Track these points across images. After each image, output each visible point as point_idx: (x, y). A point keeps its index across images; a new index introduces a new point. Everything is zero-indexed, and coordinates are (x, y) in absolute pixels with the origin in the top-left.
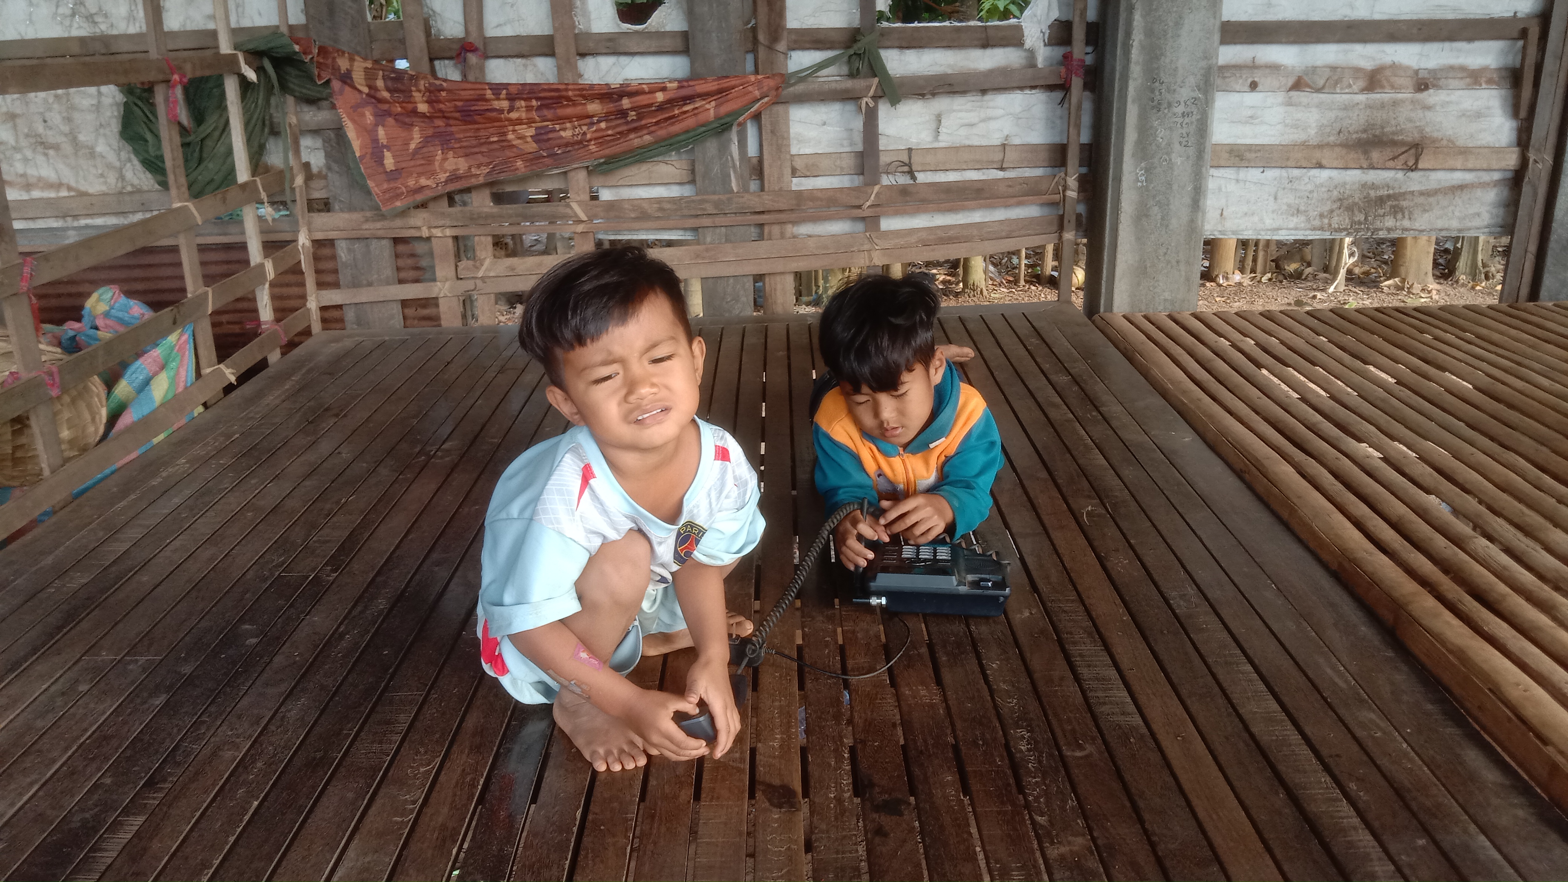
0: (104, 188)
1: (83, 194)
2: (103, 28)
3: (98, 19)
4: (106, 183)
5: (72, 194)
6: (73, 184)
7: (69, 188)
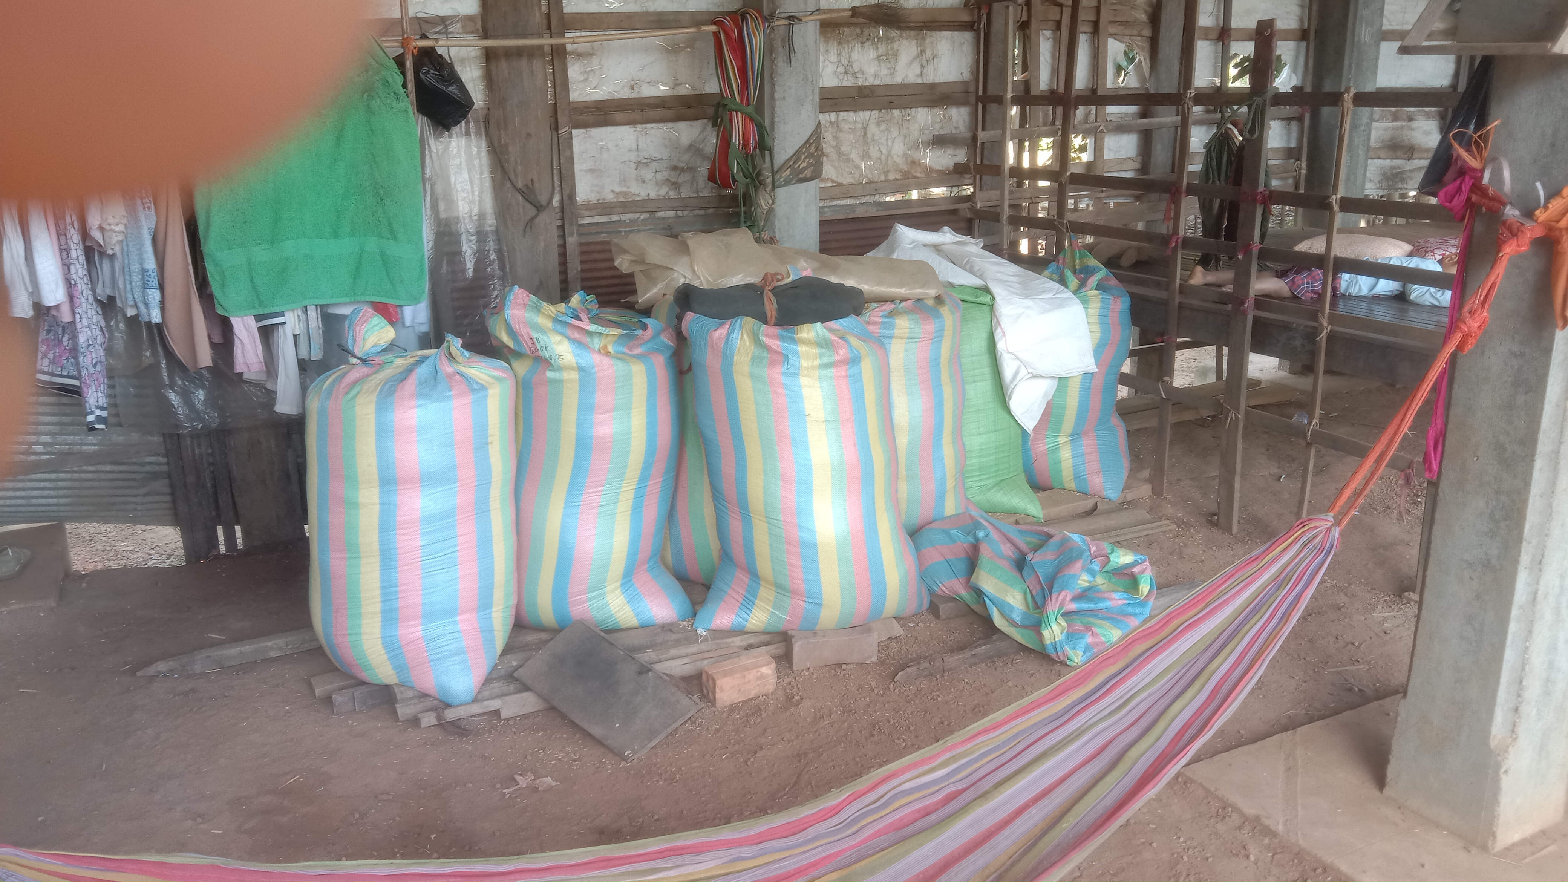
0: (853, 181)
1: (840, 185)
2: (860, 82)
3: (858, 75)
4: (853, 177)
5: (835, 184)
6: (834, 178)
7: (833, 181)
